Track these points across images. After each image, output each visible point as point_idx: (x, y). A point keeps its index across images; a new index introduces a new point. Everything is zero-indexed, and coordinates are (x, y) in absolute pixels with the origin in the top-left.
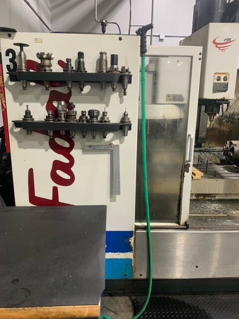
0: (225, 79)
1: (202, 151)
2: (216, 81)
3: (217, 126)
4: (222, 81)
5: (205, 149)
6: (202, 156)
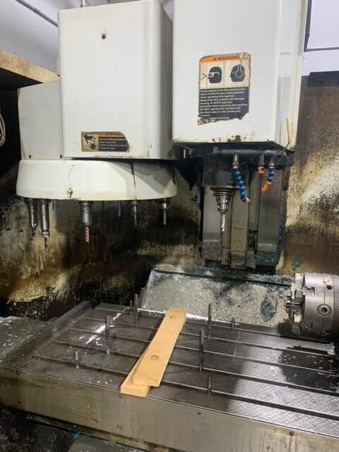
0: (238, 74)
1: (273, 284)
2: (207, 84)
3: (315, 222)
4: (227, 82)
5: (283, 279)
6: (272, 297)
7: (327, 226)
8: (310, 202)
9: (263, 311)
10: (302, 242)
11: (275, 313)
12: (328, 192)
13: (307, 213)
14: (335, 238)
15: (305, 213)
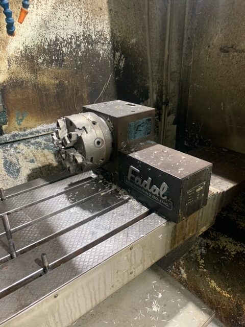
5: (14, 136)
6: (11, 156)
7: (36, 77)
8: (16, 55)
9: (8, 171)
10: (19, 96)
11: (20, 168)
12: (29, 43)
13: (16, 66)
14: (45, 87)
15: (14, 67)
